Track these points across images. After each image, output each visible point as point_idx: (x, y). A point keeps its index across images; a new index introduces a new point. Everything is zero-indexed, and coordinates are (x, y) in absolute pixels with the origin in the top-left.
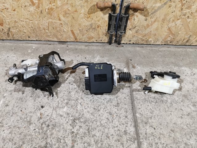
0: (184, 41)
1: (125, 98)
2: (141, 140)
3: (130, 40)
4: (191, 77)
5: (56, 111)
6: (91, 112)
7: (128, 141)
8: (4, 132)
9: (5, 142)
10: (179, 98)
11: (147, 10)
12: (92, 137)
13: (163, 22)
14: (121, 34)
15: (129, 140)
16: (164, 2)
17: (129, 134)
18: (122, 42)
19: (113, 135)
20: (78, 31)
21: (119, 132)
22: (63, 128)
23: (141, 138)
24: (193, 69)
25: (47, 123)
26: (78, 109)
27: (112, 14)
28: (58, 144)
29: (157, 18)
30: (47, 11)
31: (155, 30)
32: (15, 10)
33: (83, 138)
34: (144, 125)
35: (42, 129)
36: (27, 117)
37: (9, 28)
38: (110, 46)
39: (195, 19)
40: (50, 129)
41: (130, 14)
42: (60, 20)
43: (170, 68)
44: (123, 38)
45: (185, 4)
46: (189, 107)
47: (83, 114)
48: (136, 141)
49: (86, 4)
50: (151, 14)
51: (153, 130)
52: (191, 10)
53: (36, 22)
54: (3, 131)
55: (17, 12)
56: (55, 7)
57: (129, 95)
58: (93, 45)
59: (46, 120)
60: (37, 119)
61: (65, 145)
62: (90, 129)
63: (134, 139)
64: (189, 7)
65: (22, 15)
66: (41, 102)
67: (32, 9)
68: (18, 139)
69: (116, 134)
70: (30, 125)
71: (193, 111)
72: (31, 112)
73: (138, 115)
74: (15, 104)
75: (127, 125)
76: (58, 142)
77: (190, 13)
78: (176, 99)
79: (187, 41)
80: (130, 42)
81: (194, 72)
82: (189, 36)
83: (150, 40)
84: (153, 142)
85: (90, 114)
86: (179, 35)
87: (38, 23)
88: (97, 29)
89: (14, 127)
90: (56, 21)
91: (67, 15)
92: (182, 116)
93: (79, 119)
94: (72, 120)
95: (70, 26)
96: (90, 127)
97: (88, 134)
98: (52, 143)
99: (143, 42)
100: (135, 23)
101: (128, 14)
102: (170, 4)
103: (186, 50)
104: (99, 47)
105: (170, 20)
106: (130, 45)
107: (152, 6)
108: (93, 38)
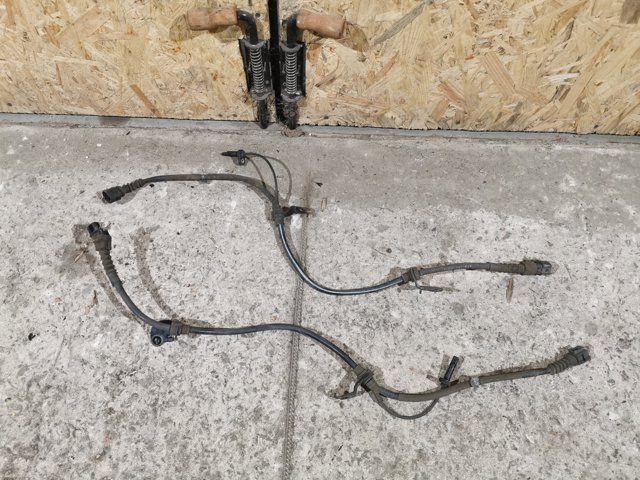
0: (500, 121)
1: (277, 310)
2: (296, 438)
3: (324, 114)
4: (496, 244)
5: (71, 349)
6: (168, 353)
7: (260, 439)
10: (438, 314)
11: (358, 31)
12: (162, 426)
13: (421, 66)
14: (292, 100)
15: (262, 436)
16: (409, 6)
17: (267, 418)
18: (302, 120)
19: (220, 420)
20: (154, 87)
21: (238, 412)
22: (86, 398)
23: (296, 430)
24: (510, 217)
25: (43, 381)
26: (134, 342)
27: (248, 44)
28: (67, 440)
29: (397, 54)
30: (41, 33)
31: (400, 88)
33: (137, 427)
34: (315, 393)
39: (527, 56)
40: (51, 400)
41: (307, 41)
42: (88, 57)
43: (435, 213)
44: (300, 109)
45: (482, 12)
46: (460, 343)
47: (146, 358)
48: (281, 440)
49: (158, 13)
50: (377, 42)
51: (335, 410)
52: (506, 29)
53: (20, 65)
56: (62, 23)
57: (291, 302)
58: (210, 128)
59: (40, 372)
61: (85, 443)
62: (160, 402)
63: (276, 433)
64: (499, 23)
66: (31, 320)
69: (230, 419)
71: (470, 356)
73: (302, 364)
76: (69, 435)
77: (507, 38)
78: (428, 317)
79: (512, 120)
80: (327, 121)
81: (509, 229)
82: (515, 105)
83: (389, 115)
84: (328, 443)
85: (167, 358)
86: (481, 103)
87: (24, 67)
88: (214, 83)
90: (76, 61)
91: (108, 44)
93: (131, 372)
94: (111, 375)
95: (125, 73)
96: (160, 397)
97: (151, 415)
98: (52, 437)
99: (368, 122)
100: (332, 68)
101: (300, 42)
102: (431, 12)
103: (506, 148)
104: (229, 135)
105: (441, 61)
106: (326, 129)
107: (372, 20)
108: (206, 108)
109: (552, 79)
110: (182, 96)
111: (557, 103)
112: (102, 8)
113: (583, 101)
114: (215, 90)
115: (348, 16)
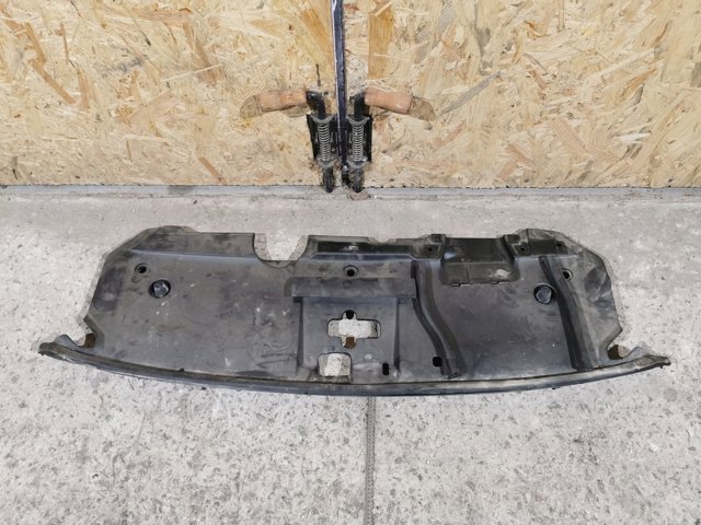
0: (571, 178)
2: (376, 511)
3: (390, 177)
6: (247, 426)
7: (341, 513)
8: (19, 480)
9: (23, 509)
11: (424, 104)
12: (245, 500)
13: (488, 132)
14: (358, 167)
15: (343, 510)
16: (475, 81)
17: (347, 491)
18: (367, 184)
19: (301, 494)
20: (222, 159)
22: (169, 473)
23: (376, 504)
25: (127, 458)
26: (213, 415)
27: (316, 119)
28: (154, 515)
29: (464, 122)
30: (113, 114)
31: (467, 152)
32: (19, 116)
33: (222, 502)
34: (393, 466)
35: (114, 475)
36: (75, 441)
37: (15, 159)
39: (597, 119)
40: (136, 476)
41: (374, 114)
42: (158, 134)
44: (366, 174)
45: (549, 83)
47: (226, 432)
49: (229, 95)
50: (443, 112)
51: (414, 482)
52: (574, 96)
53: (91, 143)
54: (17, 477)
55: (27, 120)
56: (134, 106)
59: (124, 448)
60: (102, 446)
61: (171, 519)
62: (242, 476)
63: (356, 506)
64: (567, 92)
65: (43, 128)
67: (68, 111)
68: (53, 501)
69: (310, 492)
70: (83, 463)
72: (85, 427)
73: (379, 436)
74: (45, 401)
75: (344, 466)
76: (155, 510)
77: (575, 104)
79: (583, 177)
80: (392, 183)
82: (585, 163)
83: (456, 176)
84: (408, 517)
85: (246, 432)
86: (550, 163)
87: (94, 144)
88: (281, 153)
89: (44, 467)
90: (147, 138)
91: (179, 123)
92: (510, 441)
95: (194, 147)
96: (242, 472)
98: (139, 513)
99: (434, 183)
100: (398, 137)
101: (367, 115)
102: (498, 84)
103: (578, 206)
104: (294, 201)
105: (508, 127)
106: (392, 191)
107: (439, 94)
108: (272, 175)
109: (622, 138)
110: (249, 165)
111: (629, 160)
112: (174, 92)
113: (656, 158)
114: (282, 159)
115: (415, 91)
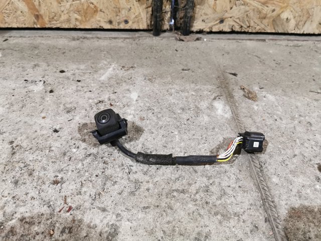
38: (157, 38)
44: (197, 9)
58: (99, 36)
80: (221, 27)
83: (284, 16)
104: (120, 40)
108: (96, 11)
